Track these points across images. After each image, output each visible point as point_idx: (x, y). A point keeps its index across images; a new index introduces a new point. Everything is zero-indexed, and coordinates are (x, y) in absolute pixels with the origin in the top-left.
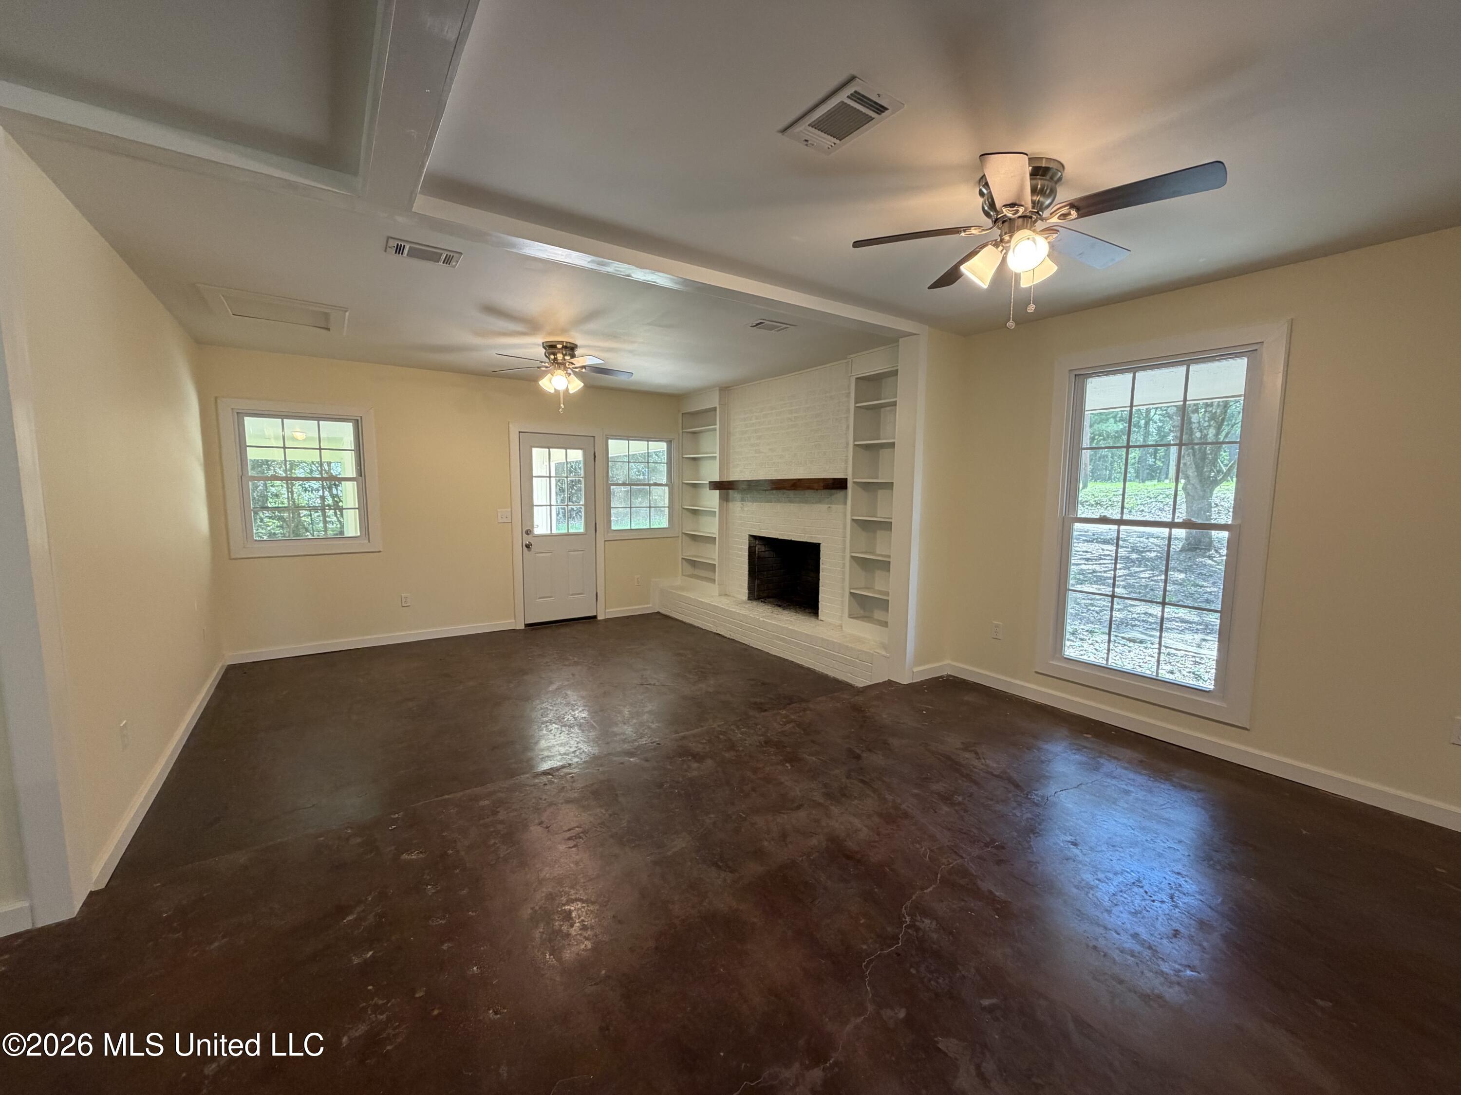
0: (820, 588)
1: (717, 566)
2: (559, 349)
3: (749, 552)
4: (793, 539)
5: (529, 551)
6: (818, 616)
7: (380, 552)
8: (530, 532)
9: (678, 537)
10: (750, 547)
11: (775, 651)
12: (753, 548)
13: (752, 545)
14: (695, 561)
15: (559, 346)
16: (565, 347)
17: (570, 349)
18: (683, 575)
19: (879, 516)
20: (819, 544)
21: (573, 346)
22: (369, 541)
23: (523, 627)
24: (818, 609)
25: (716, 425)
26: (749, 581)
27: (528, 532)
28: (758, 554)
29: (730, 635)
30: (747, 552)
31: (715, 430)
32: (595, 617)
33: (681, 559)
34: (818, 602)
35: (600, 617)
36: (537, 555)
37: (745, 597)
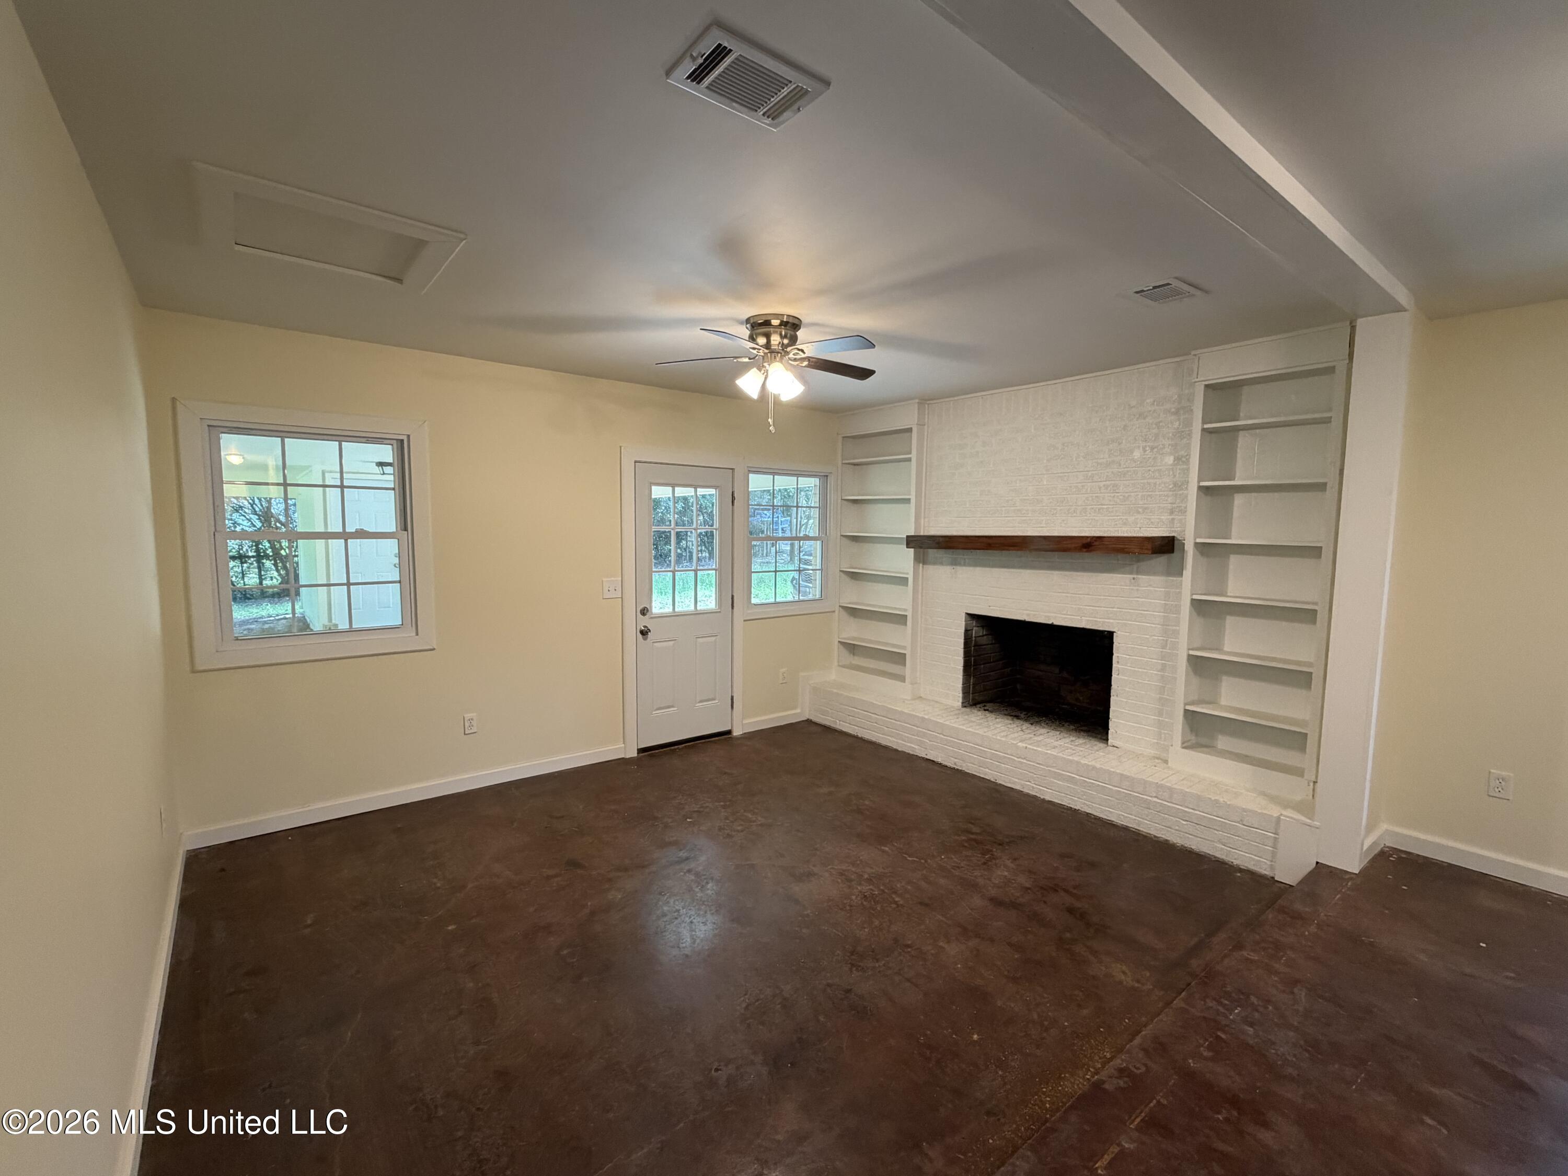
0: (1113, 699)
1: (908, 657)
2: (775, 327)
3: (965, 639)
4: (1056, 623)
5: (645, 639)
6: (1107, 740)
7: (434, 649)
8: (648, 610)
9: (834, 612)
10: (966, 631)
11: (1048, 795)
12: (970, 632)
13: (969, 629)
14: (854, 645)
15: (775, 322)
16: (784, 324)
17: (792, 326)
18: (839, 666)
19: (1229, 594)
20: (1111, 634)
21: (796, 322)
22: (417, 634)
23: (635, 754)
24: (1108, 729)
25: (910, 453)
26: (963, 679)
27: (644, 612)
28: (975, 640)
29: (955, 764)
30: (963, 638)
31: (909, 460)
32: (729, 732)
33: (836, 643)
34: (1108, 718)
35: (736, 733)
36: (655, 644)
37: (959, 703)
